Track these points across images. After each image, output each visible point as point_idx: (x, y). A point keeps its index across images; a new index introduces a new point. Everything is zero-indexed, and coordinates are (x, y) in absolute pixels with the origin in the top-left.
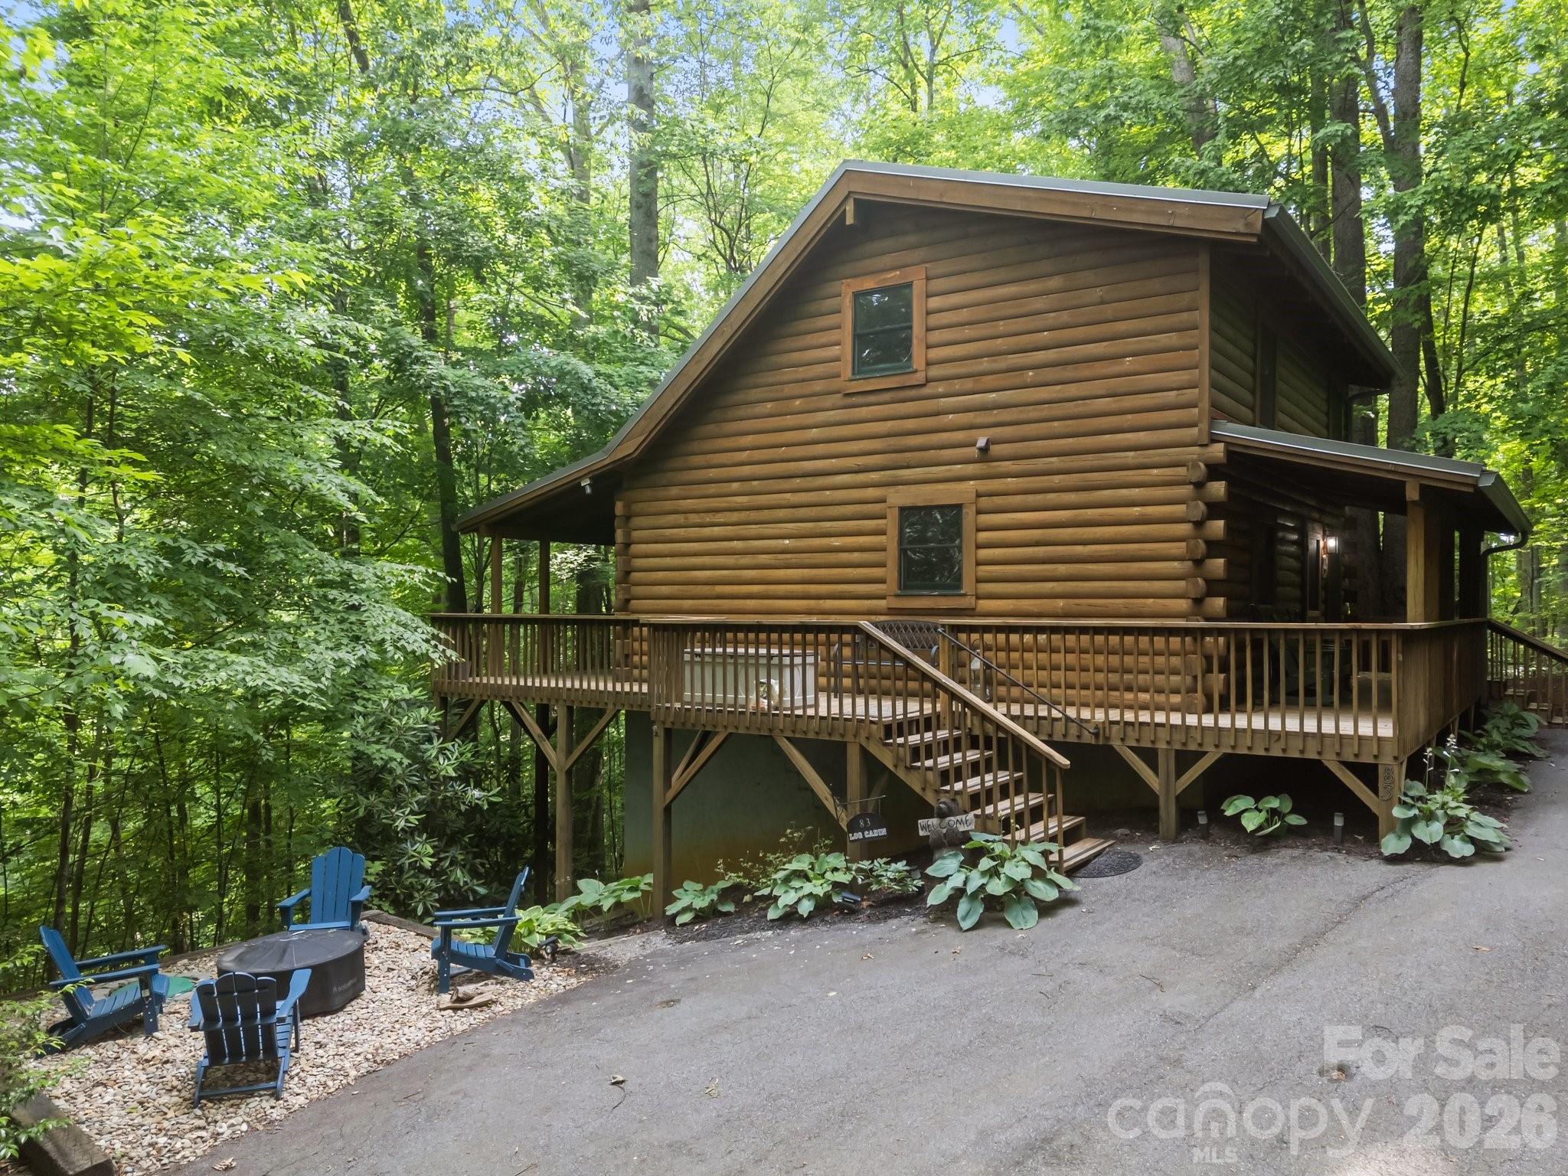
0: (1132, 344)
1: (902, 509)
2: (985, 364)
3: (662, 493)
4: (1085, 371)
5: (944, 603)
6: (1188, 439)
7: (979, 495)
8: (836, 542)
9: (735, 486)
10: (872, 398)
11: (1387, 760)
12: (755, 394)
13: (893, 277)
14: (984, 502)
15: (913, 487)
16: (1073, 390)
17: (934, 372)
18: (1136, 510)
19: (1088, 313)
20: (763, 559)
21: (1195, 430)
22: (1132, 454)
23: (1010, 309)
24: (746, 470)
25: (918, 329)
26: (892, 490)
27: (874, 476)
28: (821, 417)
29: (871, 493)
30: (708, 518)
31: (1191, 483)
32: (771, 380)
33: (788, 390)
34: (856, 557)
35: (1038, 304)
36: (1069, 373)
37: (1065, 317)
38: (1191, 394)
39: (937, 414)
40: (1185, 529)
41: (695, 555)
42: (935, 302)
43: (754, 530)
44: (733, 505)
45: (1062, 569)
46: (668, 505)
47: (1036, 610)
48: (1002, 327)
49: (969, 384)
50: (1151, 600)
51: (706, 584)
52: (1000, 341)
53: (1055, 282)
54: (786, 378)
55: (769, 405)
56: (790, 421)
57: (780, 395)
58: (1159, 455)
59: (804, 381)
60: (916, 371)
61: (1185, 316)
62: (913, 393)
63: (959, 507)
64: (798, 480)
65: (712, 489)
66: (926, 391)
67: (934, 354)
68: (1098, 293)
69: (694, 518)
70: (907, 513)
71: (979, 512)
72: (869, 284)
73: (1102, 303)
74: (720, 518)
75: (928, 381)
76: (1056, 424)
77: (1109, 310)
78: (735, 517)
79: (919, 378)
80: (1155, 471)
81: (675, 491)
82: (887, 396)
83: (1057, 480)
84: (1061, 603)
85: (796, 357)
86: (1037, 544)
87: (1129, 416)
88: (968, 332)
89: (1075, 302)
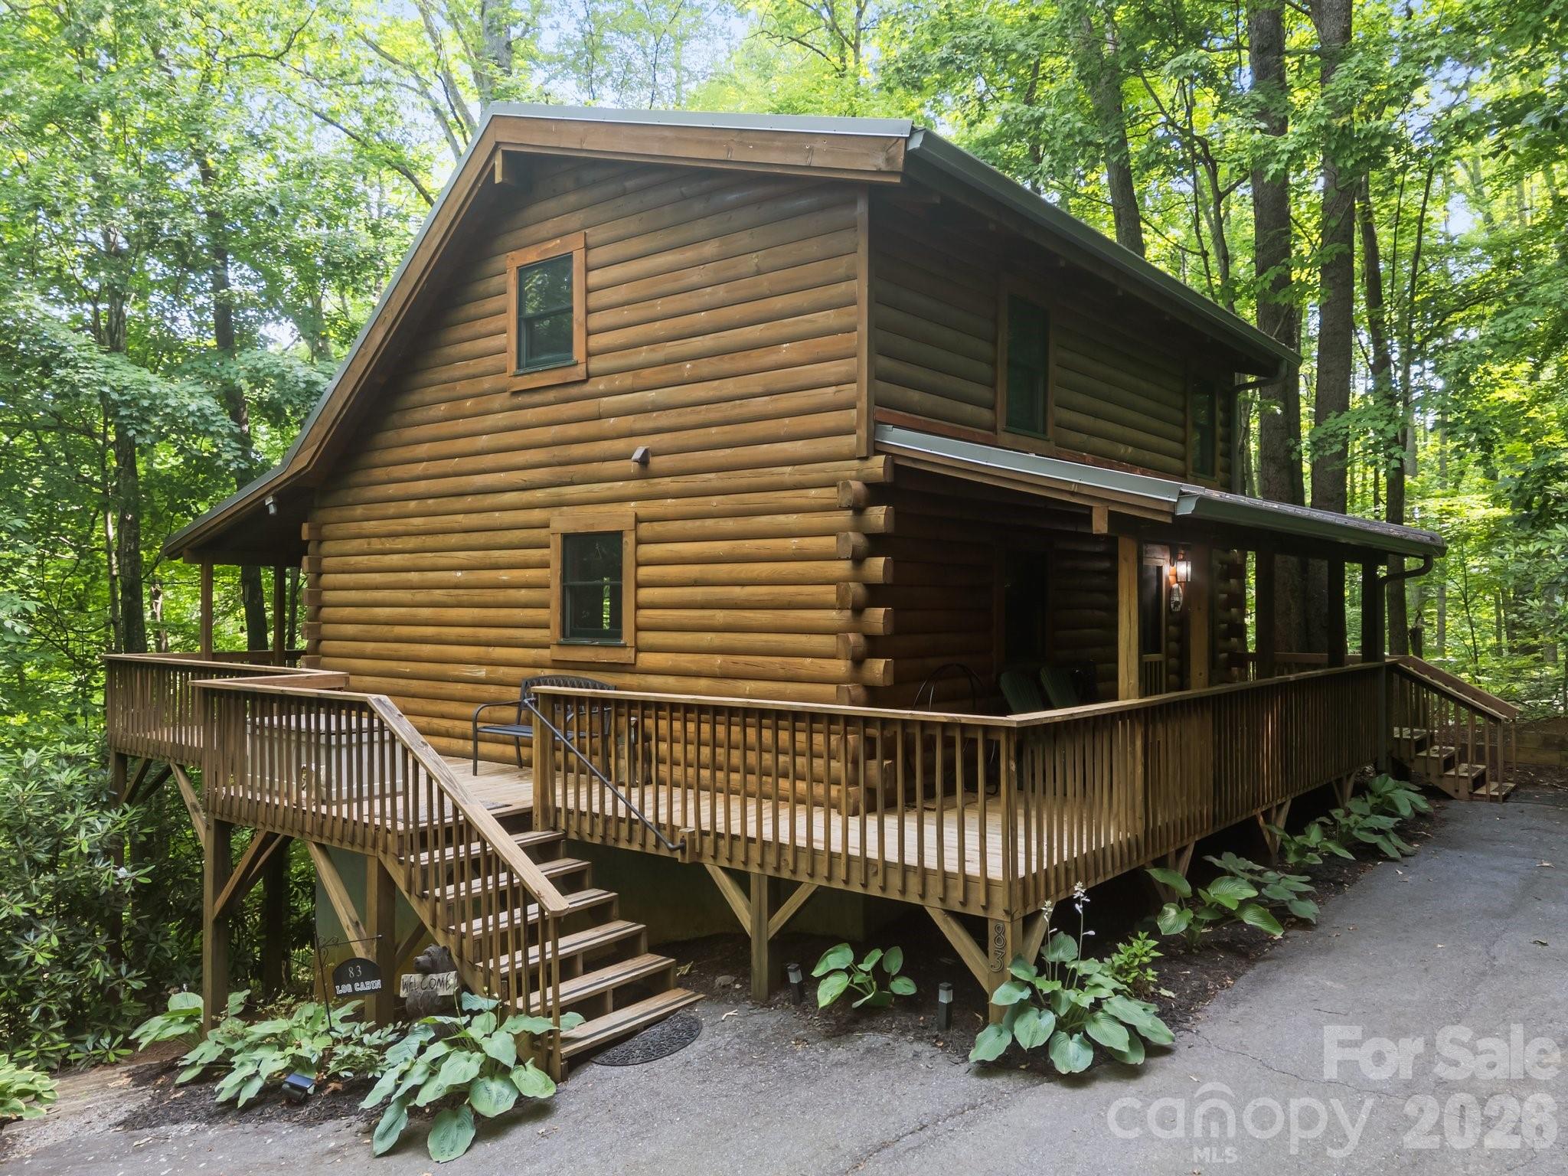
0: (789, 326)
1: (566, 537)
2: (644, 355)
3: (347, 513)
4: (740, 362)
5: (605, 656)
6: (845, 450)
7: (638, 520)
8: (504, 576)
9: (413, 504)
10: (537, 398)
11: (998, 914)
12: (430, 393)
13: (554, 248)
14: (645, 529)
15: (577, 509)
16: (729, 387)
17: (596, 364)
18: (793, 543)
19: (743, 288)
20: (438, 595)
21: (853, 439)
22: (788, 469)
23: (666, 284)
24: (422, 486)
25: (578, 312)
26: (556, 511)
27: (540, 495)
28: (490, 421)
29: (537, 515)
30: (388, 544)
31: (848, 508)
32: (445, 376)
33: (461, 388)
34: (523, 594)
35: (695, 276)
36: (725, 364)
37: (721, 292)
38: (849, 391)
39: (599, 417)
40: (843, 568)
41: (377, 588)
42: (595, 278)
43: (429, 559)
44: (410, 528)
45: (720, 616)
46: (354, 528)
47: (693, 667)
48: (660, 306)
49: (626, 380)
50: (809, 660)
51: (387, 624)
52: (658, 324)
53: (710, 249)
54: (457, 374)
55: (443, 407)
56: (462, 425)
57: (454, 394)
58: (818, 471)
59: (474, 376)
60: (576, 364)
61: (843, 287)
62: (574, 391)
63: (618, 535)
64: (469, 499)
65: (392, 508)
66: (587, 388)
67: (597, 341)
68: (753, 261)
69: (376, 544)
70: (570, 540)
71: (639, 542)
72: (531, 256)
73: (759, 273)
74: (399, 543)
75: (589, 376)
76: (714, 430)
77: (764, 283)
78: (412, 542)
79: (579, 372)
80: (813, 492)
81: (359, 511)
82: (551, 395)
83: (715, 502)
84: (719, 659)
85: (467, 347)
86: (696, 583)
87: (787, 421)
88: (627, 314)
89: (731, 273)
